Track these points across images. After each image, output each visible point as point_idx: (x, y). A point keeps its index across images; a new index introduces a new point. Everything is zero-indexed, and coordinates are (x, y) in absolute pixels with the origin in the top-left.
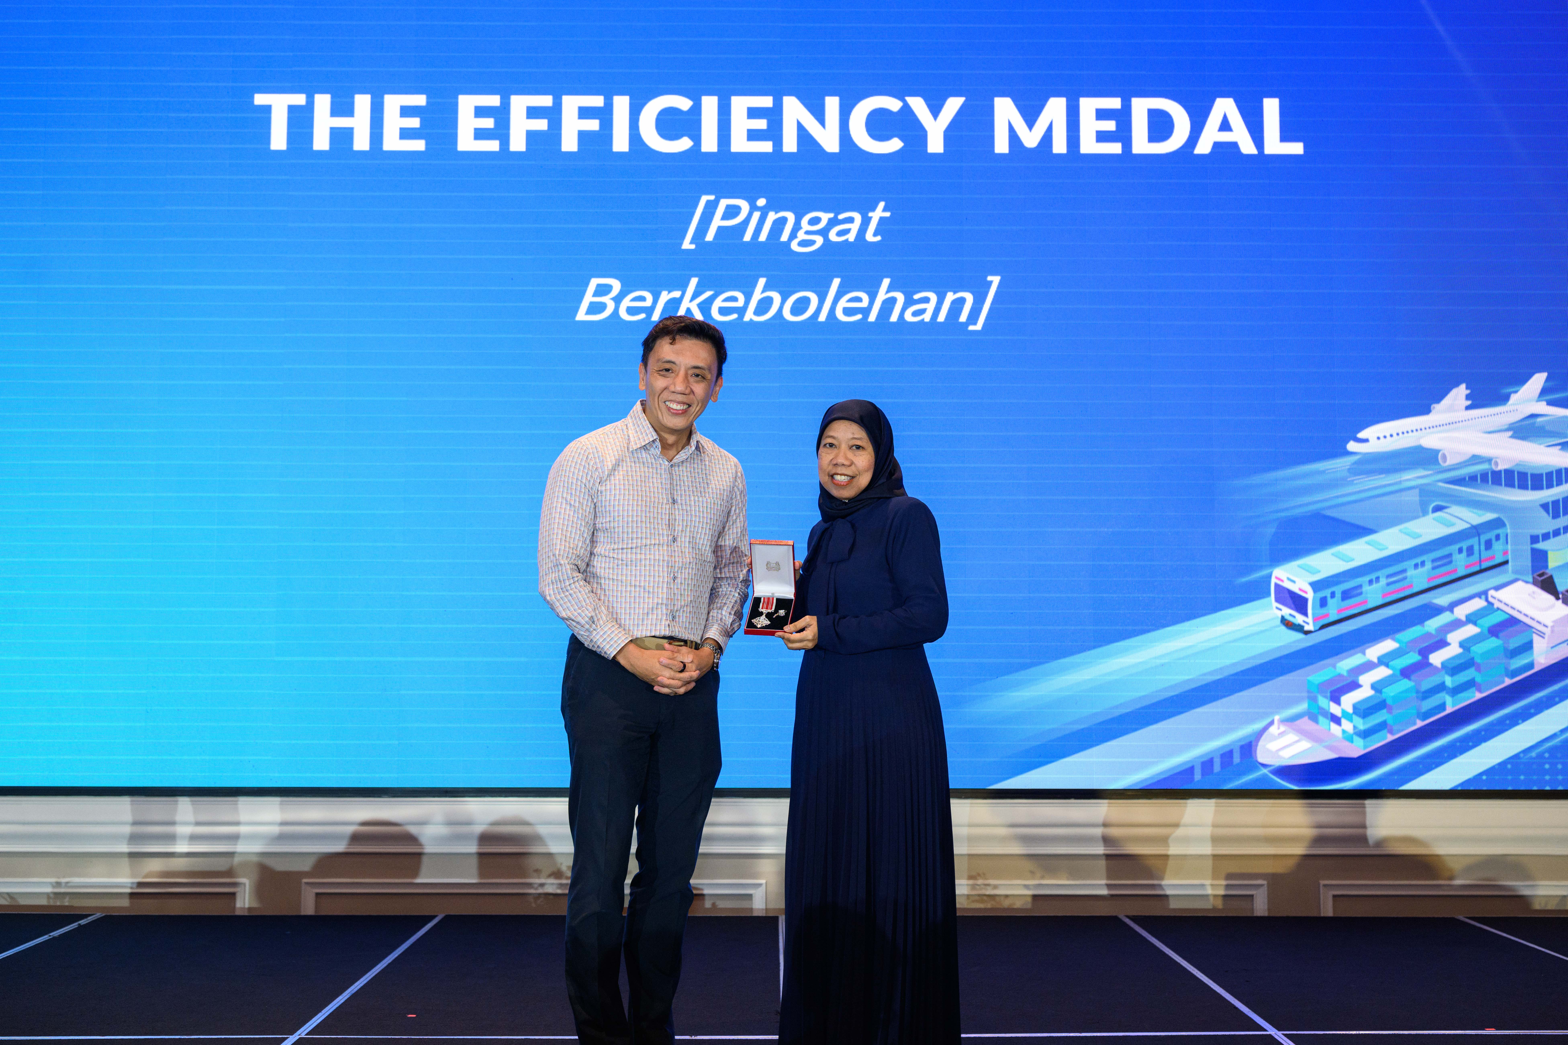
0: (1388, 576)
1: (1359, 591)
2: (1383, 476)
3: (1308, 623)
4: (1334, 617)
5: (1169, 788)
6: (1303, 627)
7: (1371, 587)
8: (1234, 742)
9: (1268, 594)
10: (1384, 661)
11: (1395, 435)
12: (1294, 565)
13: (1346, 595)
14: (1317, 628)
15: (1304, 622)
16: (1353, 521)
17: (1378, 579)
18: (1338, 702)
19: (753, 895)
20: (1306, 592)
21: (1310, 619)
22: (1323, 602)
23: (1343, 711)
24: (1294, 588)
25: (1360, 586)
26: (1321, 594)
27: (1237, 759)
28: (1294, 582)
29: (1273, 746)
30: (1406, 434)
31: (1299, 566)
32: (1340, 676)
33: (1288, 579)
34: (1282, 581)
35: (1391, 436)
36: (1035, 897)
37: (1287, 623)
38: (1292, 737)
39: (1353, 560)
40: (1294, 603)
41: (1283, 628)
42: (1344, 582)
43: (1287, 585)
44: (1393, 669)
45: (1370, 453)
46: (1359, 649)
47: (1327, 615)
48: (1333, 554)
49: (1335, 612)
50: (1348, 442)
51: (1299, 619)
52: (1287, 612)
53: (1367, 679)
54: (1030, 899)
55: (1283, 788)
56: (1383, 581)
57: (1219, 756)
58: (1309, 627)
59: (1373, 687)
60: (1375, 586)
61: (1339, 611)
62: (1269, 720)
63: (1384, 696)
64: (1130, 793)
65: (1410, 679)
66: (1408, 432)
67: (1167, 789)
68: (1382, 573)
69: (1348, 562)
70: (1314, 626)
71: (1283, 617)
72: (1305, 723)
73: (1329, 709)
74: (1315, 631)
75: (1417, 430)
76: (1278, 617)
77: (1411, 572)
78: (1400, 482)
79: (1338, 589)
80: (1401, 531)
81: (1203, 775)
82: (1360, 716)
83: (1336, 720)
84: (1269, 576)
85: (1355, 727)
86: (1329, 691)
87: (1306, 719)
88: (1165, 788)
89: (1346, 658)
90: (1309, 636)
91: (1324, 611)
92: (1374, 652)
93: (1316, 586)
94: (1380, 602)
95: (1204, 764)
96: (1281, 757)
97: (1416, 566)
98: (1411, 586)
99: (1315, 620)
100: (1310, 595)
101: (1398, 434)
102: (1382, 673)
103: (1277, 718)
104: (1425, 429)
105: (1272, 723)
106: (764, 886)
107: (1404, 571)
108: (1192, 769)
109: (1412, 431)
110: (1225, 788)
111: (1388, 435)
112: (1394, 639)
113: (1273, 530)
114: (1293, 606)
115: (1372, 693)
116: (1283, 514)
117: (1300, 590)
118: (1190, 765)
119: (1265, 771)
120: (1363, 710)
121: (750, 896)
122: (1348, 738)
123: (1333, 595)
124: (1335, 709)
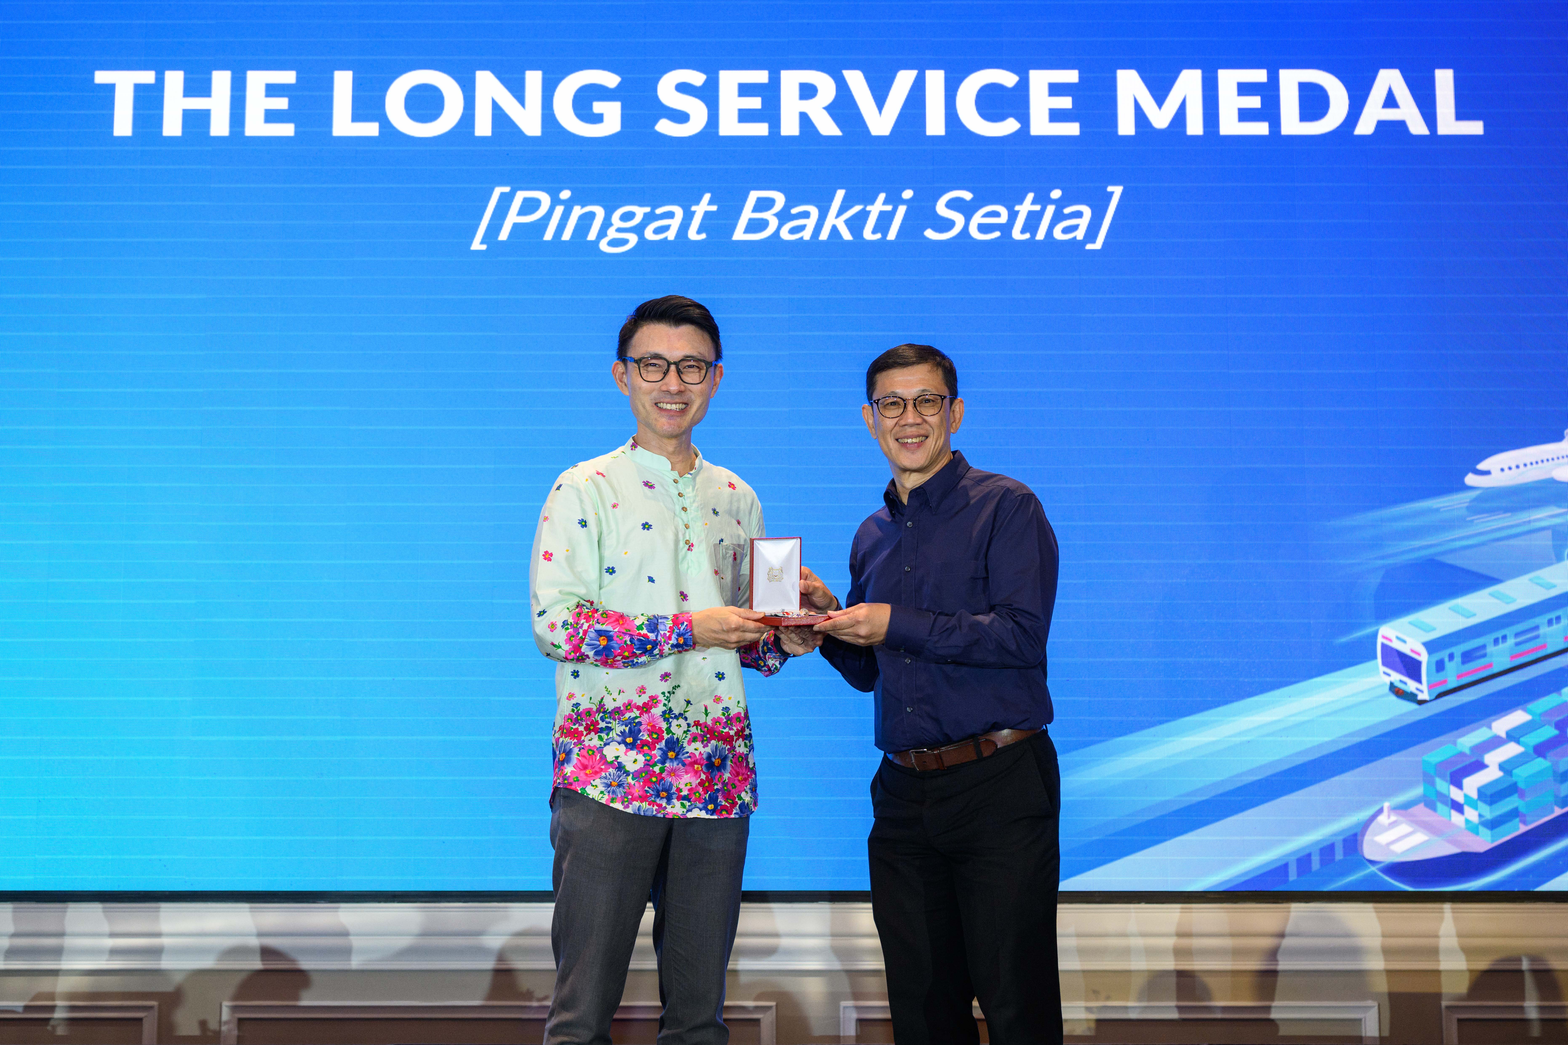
0: (1517, 635)
1: (1482, 652)
2: (1509, 514)
3: (1422, 691)
4: (1452, 683)
5: (1259, 890)
6: (1416, 696)
7: (1497, 648)
8: (1335, 835)
9: (1375, 657)
10: (1513, 736)
11: (1522, 466)
12: (1404, 622)
13: (1467, 657)
14: (1433, 697)
15: (1417, 689)
16: (1474, 568)
17: (1504, 638)
18: (1459, 786)
19: (762, 1020)
20: (1419, 654)
21: (1424, 687)
22: (1440, 666)
23: (1466, 796)
24: (1405, 649)
25: (1484, 647)
26: (1437, 656)
27: (1339, 855)
28: (1404, 642)
29: (1383, 839)
30: (1535, 465)
31: (1410, 623)
32: (1462, 754)
33: (1398, 638)
34: (1390, 640)
35: (1518, 467)
36: (1099, 1021)
37: (1397, 692)
38: (1405, 828)
39: (1475, 615)
40: (1405, 666)
41: (1393, 698)
42: (1464, 642)
43: (1396, 645)
44: (1524, 745)
45: (1493, 488)
46: (1483, 722)
47: (1445, 682)
48: (1450, 608)
49: (1455, 678)
50: (1466, 474)
51: (1411, 686)
52: (1396, 677)
53: (1493, 758)
54: (1093, 1025)
55: (1396, 890)
56: (1511, 641)
57: (1318, 852)
58: (1424, 696)
59: (1501, 767)
60: (1501, 646)
61: (1459, 677)
62: (1377, 808)
63: (1514, 779)
64: (1212, 896)
65: (1544, 757)
66: (1537, 463)
67: (1256, 891)
68: (1509, 631)
69: (1468, 617)
70: (1430, 695)
71: (1392, 684)
72: (1420, 810)
73: (1449, 793)
74: (1431, 701)
75: (1548, 460)
76: (1385, 684)
77: (1544, 630)
78: (1529, 522)
79: (1458, 650)
80: (1530, 580)
81: (1300, 873)
82: (1485, 802)
83: (1458, 807)
84: (1375, 635)
85: (1480, 816)
86: (1448, 773)
87: (1421, 806)
88: (1254, 889)
89: (1468, 732)
90: (1424, 706)
91: (1440, 677)
92: (1502, 725)
93: (1431, 646)
94: (1508, 665)
95: (1299, 861)
96: (1393, 853)
97: (1550, 622)
98: (1544, 646)
99: (1430, 687)
100: (1424, 657)
101: (1525, 465)
102: (1511, 750)
103: (1386, 805)
104: (1558, 458)
105: (1381, 811)
106: (774, 1009)
107: (1537, 628)
108: (1286, 866)
109: (1542, 461)
110: (1325, 889)
111: (1514, 467)
112: (1525, 710)
113: (1379, 581)
114: (1403, 671)
115: (1499, 774)
116: (1390, 561)
117: (1412, 651)
118: (1283, 862)
119: (1373, 869)
120: (1490, 795)
121: (757, 1021)
122: (1472, 828)
123: (1451, 657)
124: (1456, 794)
